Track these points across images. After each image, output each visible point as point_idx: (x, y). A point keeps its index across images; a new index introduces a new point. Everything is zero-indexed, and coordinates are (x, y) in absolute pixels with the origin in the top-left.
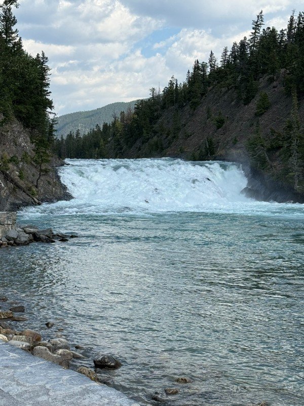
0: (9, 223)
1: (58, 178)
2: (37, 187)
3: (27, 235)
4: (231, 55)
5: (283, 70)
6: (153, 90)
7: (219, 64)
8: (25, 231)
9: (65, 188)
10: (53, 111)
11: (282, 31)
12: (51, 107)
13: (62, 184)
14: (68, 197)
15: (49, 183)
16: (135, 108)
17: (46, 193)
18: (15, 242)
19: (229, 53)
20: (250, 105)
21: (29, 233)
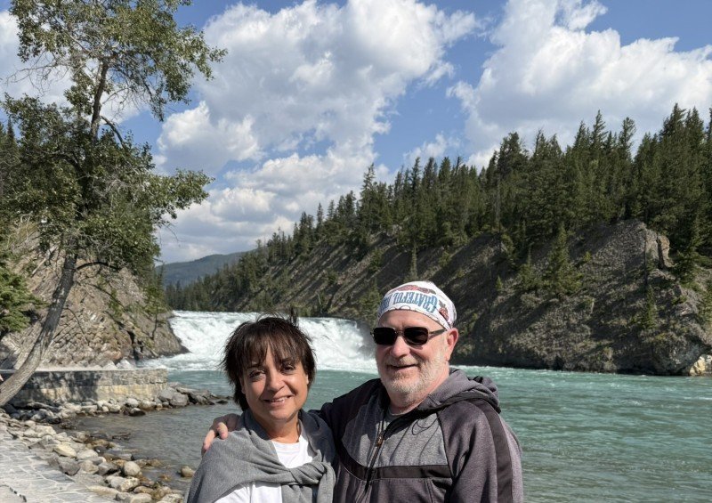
0: (160, 381)
1: (171, 330)
2: (152, 338)
3: (183, 396)
4: (338, 209)
5: (395, 227)
6: (259, 241)
7: (325, 217)
8: (178, 391)
9: (179, 341)
10: (160, 258)
11: (390, 187)
12: (158, 254)
13: (176, 337)
14: (184, 350)
15: (164, 335)
16: (240, 260)
17: (162, 346)
18: (170, 404)
19: (335, 207)
20: (363, 261)
21: (184, 393)
